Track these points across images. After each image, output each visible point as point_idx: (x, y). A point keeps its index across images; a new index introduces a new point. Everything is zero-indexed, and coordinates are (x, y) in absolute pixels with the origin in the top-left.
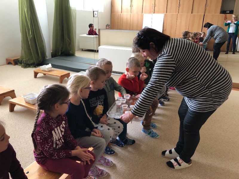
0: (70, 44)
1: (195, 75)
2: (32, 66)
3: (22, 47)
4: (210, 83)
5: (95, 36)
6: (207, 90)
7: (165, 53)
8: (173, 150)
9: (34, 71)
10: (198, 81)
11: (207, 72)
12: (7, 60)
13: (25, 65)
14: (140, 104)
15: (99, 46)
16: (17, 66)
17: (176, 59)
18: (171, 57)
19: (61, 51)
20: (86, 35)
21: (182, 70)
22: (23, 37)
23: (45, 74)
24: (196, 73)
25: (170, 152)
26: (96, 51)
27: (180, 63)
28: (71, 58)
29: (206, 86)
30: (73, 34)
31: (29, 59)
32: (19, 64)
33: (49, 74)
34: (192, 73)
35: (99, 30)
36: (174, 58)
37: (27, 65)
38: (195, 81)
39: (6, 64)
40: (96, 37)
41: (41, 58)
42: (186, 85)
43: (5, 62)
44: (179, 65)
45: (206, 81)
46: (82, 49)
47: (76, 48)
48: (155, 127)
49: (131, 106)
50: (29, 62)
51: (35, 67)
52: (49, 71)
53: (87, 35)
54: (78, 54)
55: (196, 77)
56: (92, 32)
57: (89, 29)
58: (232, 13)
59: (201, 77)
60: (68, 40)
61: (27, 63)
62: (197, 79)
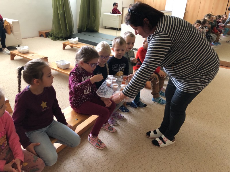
0: (95, 21)
1: (188, 55)
2: (60, 39)
3: (53, 22)
4: (202, 64)
5: (118, 14)
6: (199, 71)
7: (161, 31)
8: (158, 130)
9: (63, 43)
10: (191, 62)
11: (200, 53)
12: (39, 32)
13: (55, 38)
14: (132, 85)
15: (122, 24)
16: (47, 38)
17: (172, 38)
18: (168, 35)
19: (87, 27)
20: (109, 14)
21: (176, 50)
22: (54, 12)
23: (72, 47)
24: (189, 54)
25: (155, 132)
26: (118, 30)
27: (176, 43)
28: (95, 35)
29: (197, 68)
30: (98, 12)
31: (58, 33)
32: (49, 36)
33: (76, 47)
34: (185, 53)
35: (123, 8)
36: (170, 37)
37: (56, 38)
38: (188, 62)
39: (39, 36)
40: (119, 16)
41: (68, 33)
42: (179, 66)
43: (38, 34)
44: (174, 44)
45: (199, 63)
46: (105, 27)
47: (100, 26)
49: (122, 86)
50: (58, 35)
51: (63, 40)
52: (76, 44)
53: (111, 13)
54: (101, 31)
55: (189, 58)
56: (115, 11)
57: (113, 8)
59: (194, 58)
60: (94, 17)
61: (56, 36)
62: (190, 60)
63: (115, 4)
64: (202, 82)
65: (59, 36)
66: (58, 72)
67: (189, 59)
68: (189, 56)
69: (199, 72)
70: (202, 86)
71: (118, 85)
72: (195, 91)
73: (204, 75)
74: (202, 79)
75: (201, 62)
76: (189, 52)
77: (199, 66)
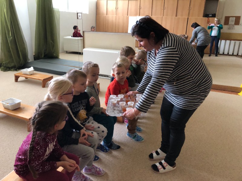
0: (53, 46)
2: (12, 70)
5: (79, 38)
8: (159, 150)
9: (15, 75)
10: (192, 79)
13: (5, 68)
15: (84, 48)
17: (179, 53)
18: (176, 50)
19: (45, 53)
20: (70, 37)
23: (26, 78)
25: (157, 153)
28: (55, 61)
29: (197, 85)
31: (9, 62)
35: (83, 32)
36: (178, 51)
37: (7, 69)
40: (81, 39)
41: (22, 61)
46: (67, 51)
47: (60, 50)
48: (140, 131)
50: (9, 65)
51: (16, 70)
53: (72, 37)
54: (62, 56)
58: (215, 17)
60: (52, 42)
61: (7, 66)
62: (192, 76)
63: (75, 28)
64: (199, 99)
65: (11, 66)
66: (4, 114)
67: (190, 75)
68: (190, 73)
69: (198, 89)
70: (200, 102)
71: (125, 103)
72: (193, 108)
73: (202, 93)
74: (200, 96)
75: (201, 80)
76: (190, 69)
77: (199, 83)
